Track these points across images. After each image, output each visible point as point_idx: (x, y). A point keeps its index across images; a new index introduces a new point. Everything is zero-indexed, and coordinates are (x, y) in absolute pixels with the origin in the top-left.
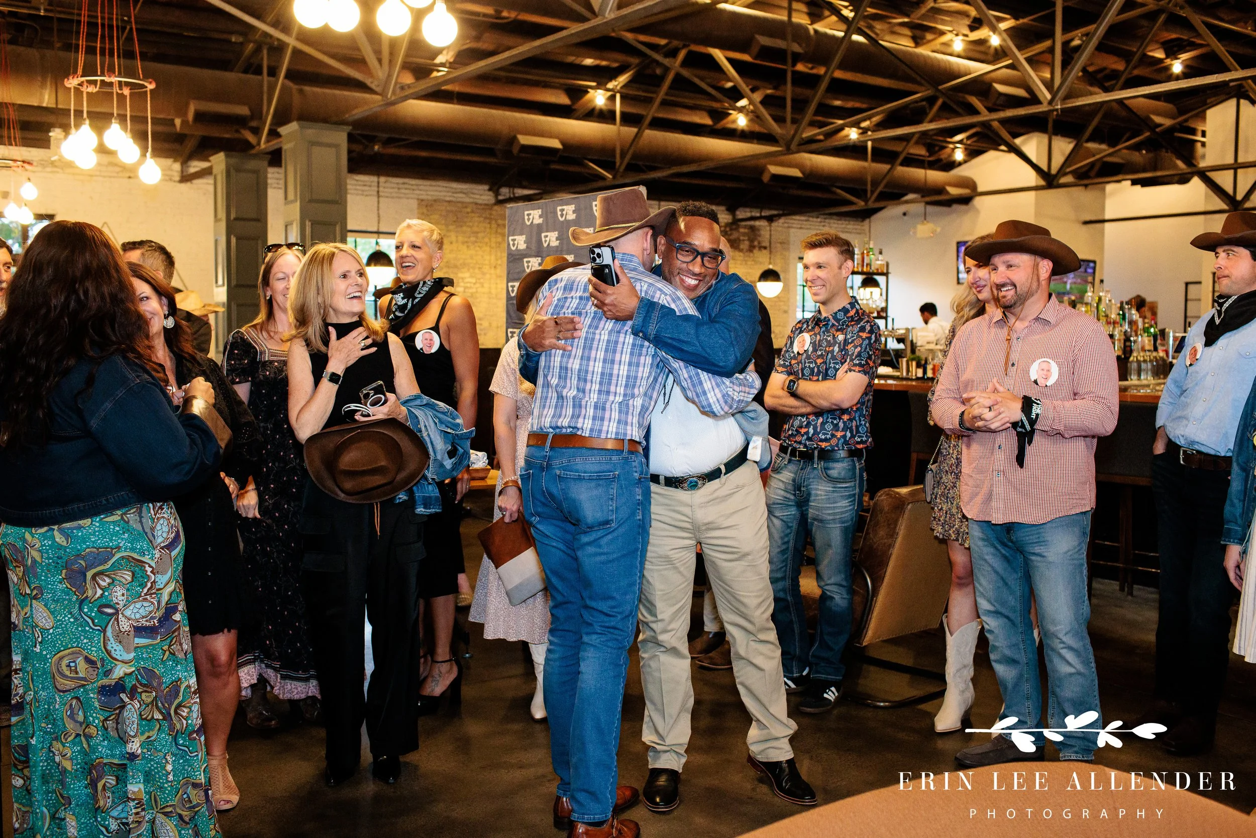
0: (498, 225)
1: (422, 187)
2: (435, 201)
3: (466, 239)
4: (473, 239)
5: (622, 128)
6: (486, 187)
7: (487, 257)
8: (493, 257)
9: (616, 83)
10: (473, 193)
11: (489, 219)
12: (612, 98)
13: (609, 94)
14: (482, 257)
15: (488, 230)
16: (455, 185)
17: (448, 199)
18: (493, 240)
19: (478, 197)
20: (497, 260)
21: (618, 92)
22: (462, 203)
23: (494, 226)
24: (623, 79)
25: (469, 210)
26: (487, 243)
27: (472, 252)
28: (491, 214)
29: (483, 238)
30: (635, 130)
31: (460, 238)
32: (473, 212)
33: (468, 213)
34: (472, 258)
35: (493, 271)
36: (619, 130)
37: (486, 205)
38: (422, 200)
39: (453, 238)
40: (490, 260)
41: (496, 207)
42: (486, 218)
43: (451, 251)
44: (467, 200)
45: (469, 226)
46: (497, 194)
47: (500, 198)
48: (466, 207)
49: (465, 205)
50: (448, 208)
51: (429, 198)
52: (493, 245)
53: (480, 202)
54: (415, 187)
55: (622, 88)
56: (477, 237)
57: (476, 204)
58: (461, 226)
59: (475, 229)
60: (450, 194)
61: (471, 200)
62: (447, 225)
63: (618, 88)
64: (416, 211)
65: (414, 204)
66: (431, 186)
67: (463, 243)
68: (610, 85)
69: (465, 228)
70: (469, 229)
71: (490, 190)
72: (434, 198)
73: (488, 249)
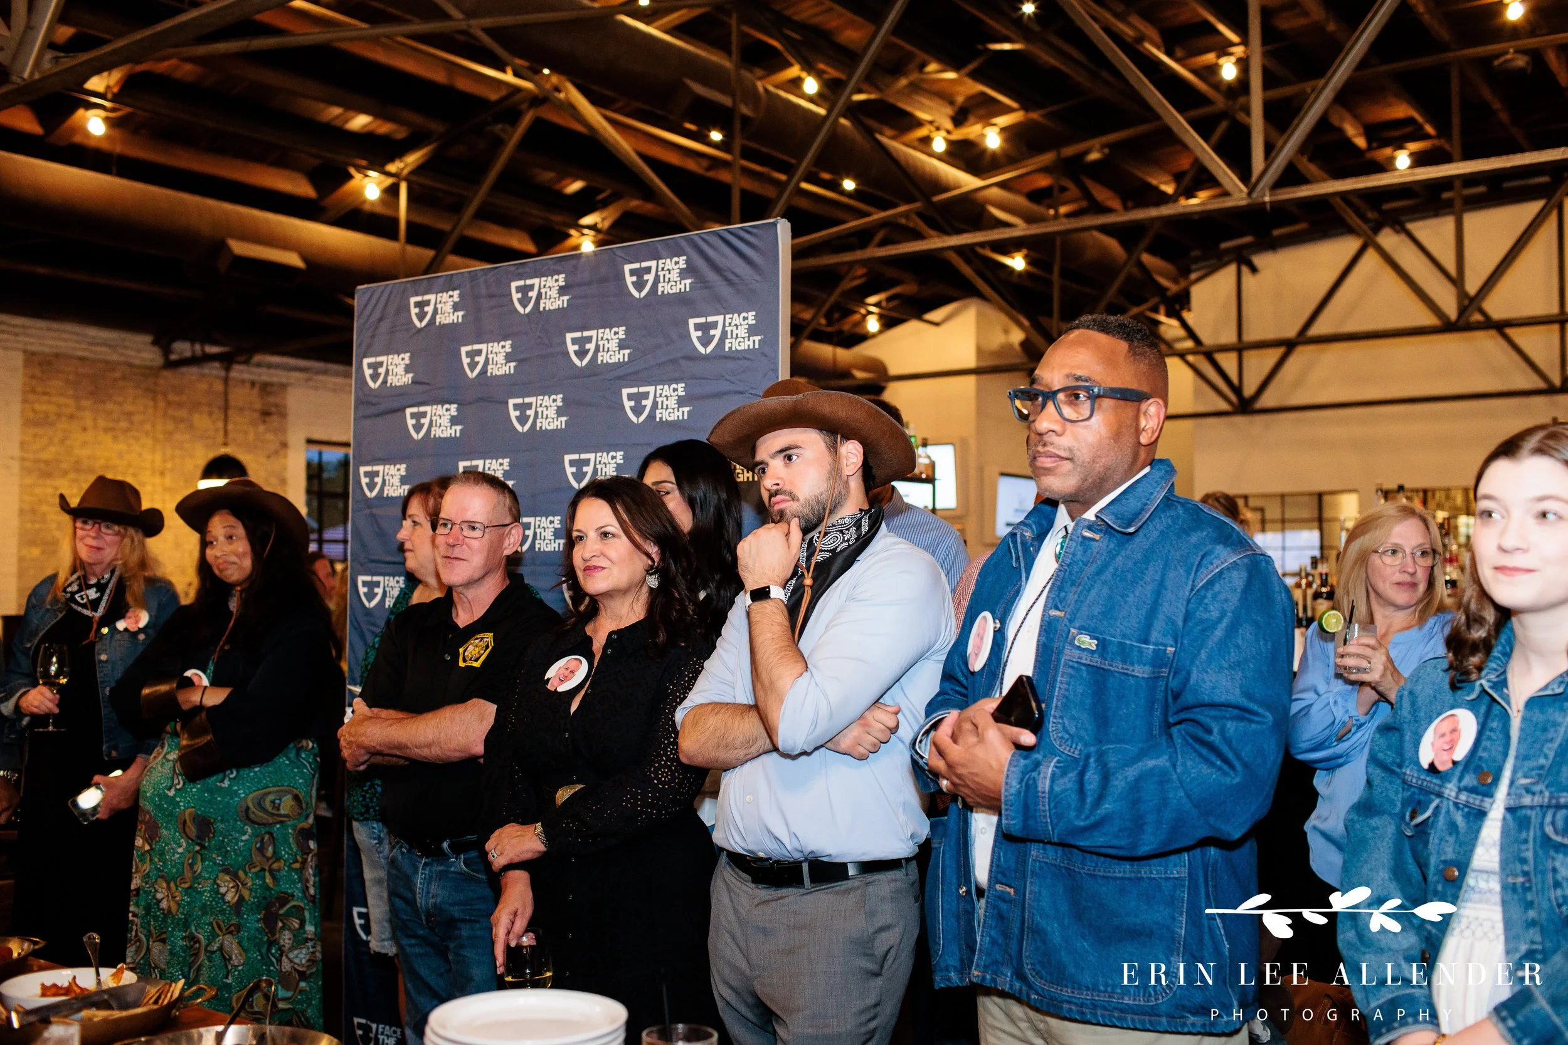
0: (169, 403)
1: (33, 331)
2: (57, 355)
3: (111, 425)
4: (124, 424)
5: (410, 249)
6: (148, 339)
7: (148, 456)
8: (158, 457)
9: (401, 165)
10: (125, 347)
11: (153, 393)
12: (392, 192)
13: (389, 181)
14: (140, 455)
15: (151, 411)
16: (92, 332)
17: (80, 353)
18: (159, 427)
19: (132, 353)
20: (165, 461)
21: (405, 179)
22: (107, 362)
23: (161, 404)
24: (413, 159)
25: (117, 375)
26: (147, 433)
27: (121, 447)
28: (156, 384)
29: (142, 422)
30: (430, 253)
31: (102, 423)
32: (124, 378)
33: (115, 380)
34: (121, 455)
35: (157, 480)
36: (404, 252)
37: (147, 367)
38: (33, 354)
39: (89, 423)
40: (153, 462)
41: (167, 374)
42: (147, 390)
43: (84, 444)
44: (115, 357)
45: (116, 402)
46: (167, 351)
47: (173, 357)
48: (113, 370)
49: (110, 366)
50: (81, 370)
51: (46, 350)
52: (161, 436)
53: (137, 362)
54: (18, 330)
55: (412, 173)
56: (131, 422)
57: (131, 365)
58: (103, 402)
59: (128, 407)
60: (83, 346)
61: (122, 359)
62: (77, 398)
63: (405, 172)
64: (21, 371)
65: (18, 359)
66: (49, 329)
67: (107, 430)
68: (392, 168)
69: (109, 406)
70: (116, 408)
71: (154, 343)
72: (55, 350)
73: (149, 442)
